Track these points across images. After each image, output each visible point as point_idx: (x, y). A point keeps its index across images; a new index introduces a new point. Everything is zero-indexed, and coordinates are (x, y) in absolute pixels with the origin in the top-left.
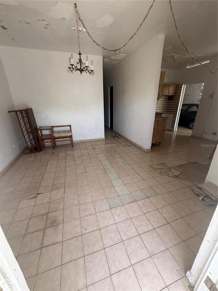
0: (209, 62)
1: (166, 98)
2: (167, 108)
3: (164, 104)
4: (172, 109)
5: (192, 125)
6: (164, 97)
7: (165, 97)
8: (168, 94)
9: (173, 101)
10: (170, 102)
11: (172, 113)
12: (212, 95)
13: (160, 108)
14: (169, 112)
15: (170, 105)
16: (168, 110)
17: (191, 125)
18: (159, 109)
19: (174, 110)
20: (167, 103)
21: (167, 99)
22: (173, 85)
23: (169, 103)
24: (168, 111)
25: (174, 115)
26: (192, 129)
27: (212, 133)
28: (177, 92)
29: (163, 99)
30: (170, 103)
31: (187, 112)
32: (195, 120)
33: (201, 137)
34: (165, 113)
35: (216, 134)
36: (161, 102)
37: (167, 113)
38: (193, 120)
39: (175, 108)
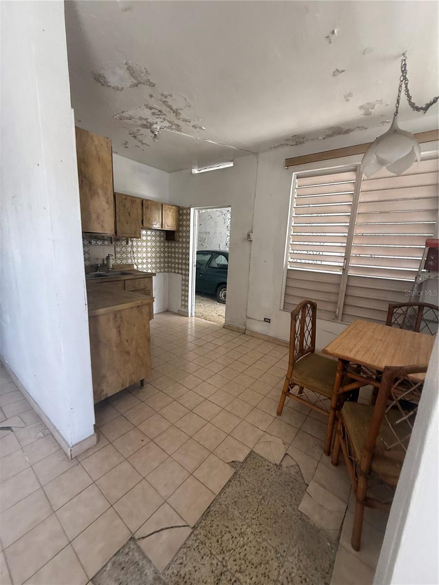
0: (231, 165)
1: (160, 236)
2: (166, 260)
3: (158, 250)
4: (178, 263)
5: (223, 295)
6: (153, 233)
7: (158, 233)
8: (162, 228)
9: (177, 245)
10: (170, 244)
11: (178, 273)
12: (249, 235)
13: (149, 260)
14: (173, 270)
15: (171, 252)
16: (170, 265)
17: (221, 295)
18: (147, 263)
19: (182, 264)
20: (164, 247)
21: (162, 239)
22: (170, 207)
23: (168, 247)
24: (168, 267)
25: (184, 277)
26: (224, 302)
27: (263, 319)
28: (181, 223)
29: (153, 238)
30: (172, 247)
31: (210, 267)
32: (226, 283)
33: (244, 327)
34: (164, 272)
35: (269, 322)
36: (149, 244)
37: (168, 272)
38: (223, 285)
39: (184, 261)
